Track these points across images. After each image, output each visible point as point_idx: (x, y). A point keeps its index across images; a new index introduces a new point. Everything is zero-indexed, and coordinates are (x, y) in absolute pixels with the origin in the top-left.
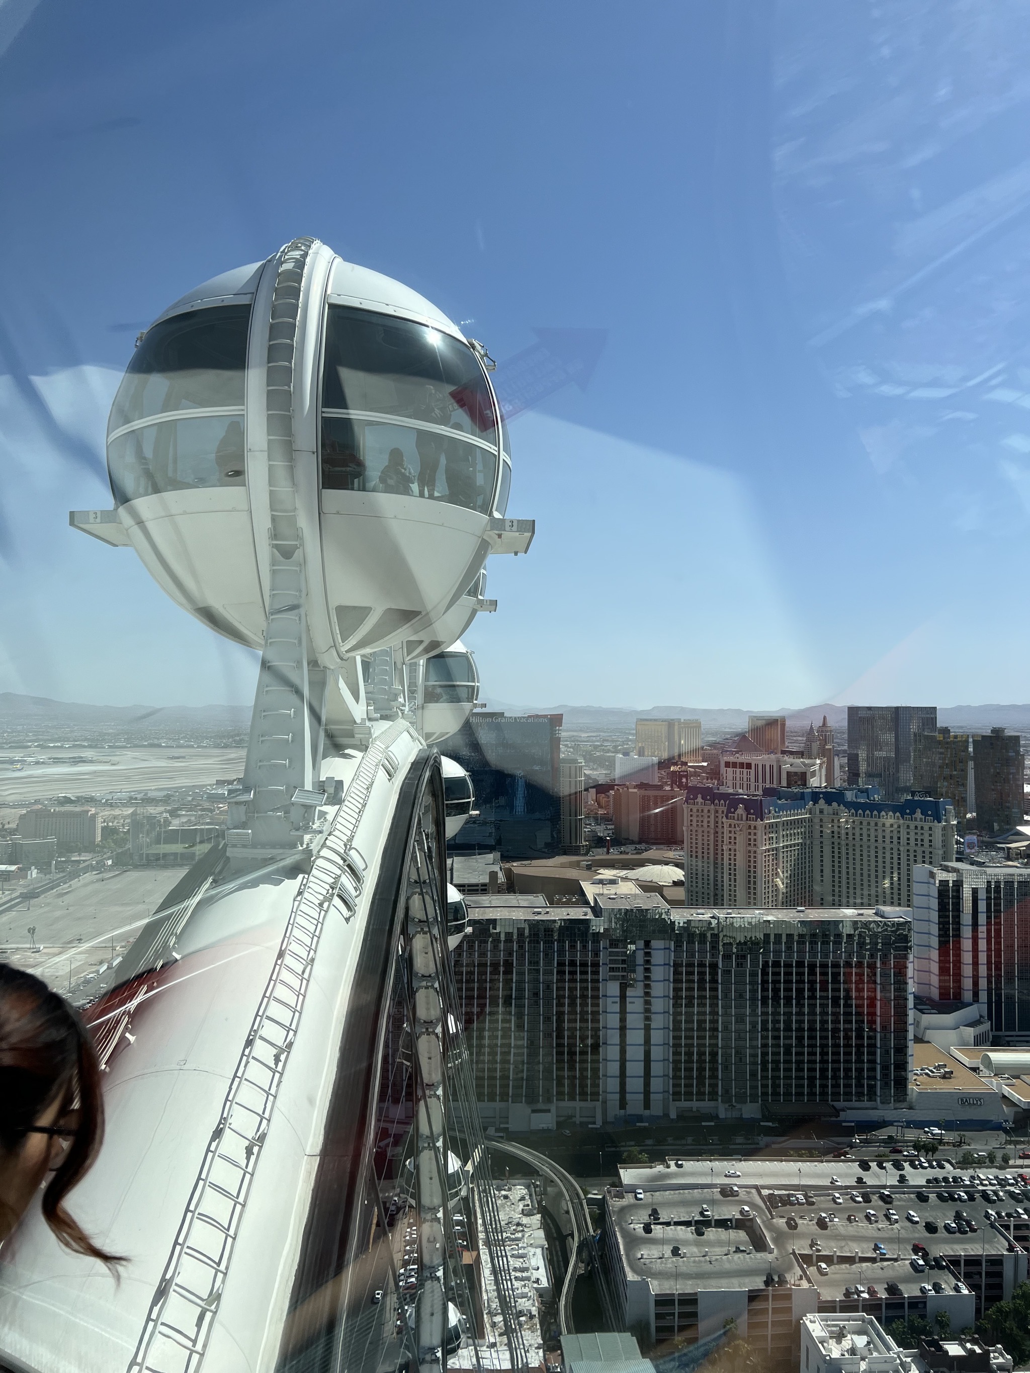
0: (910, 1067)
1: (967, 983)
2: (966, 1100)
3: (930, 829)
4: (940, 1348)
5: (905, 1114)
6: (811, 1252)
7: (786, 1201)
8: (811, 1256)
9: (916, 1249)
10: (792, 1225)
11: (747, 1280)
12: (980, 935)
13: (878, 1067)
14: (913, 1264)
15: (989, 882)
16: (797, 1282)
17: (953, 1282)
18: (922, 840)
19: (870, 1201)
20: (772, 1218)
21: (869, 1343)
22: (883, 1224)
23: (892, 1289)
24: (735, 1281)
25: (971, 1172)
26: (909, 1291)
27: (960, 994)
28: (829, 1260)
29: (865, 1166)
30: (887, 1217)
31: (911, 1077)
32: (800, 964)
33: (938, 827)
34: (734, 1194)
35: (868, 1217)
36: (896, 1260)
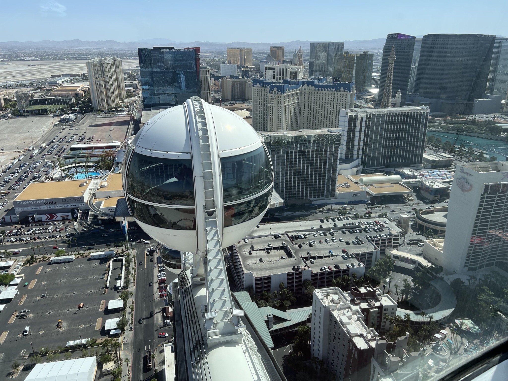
0: (336, 185)
1: (355, 152)
2: (355, 195)
3: (346, 95)
4: (358, 291)
5: (334, 201)
6: (307, 256)
7: (297, 238)
8: (308, 257)
9: (344, 251)
10: (300, 246)
11: (286, 269)
12: (362, 135)
13: (326, 186)
14: (343, 257)
15: (367, 115)
16: (304, 268)
17: (358, 263)
18: (343, 99)
19: (326, 235)
20: (293, 245)
21: (339, 298)
22: (331, 243)
23: (336, 267)
24: (283, 269)
25: (358, 221)
26: (343, 267)
27: (352, 156)
28: (314, 258)
29: (322, 221)
30: (333, 240)
31: (337, 188)
32: (300, 152)
33: (349, 94)
34: (279, 237)
35: (326, 241)
36: (337, 256)
